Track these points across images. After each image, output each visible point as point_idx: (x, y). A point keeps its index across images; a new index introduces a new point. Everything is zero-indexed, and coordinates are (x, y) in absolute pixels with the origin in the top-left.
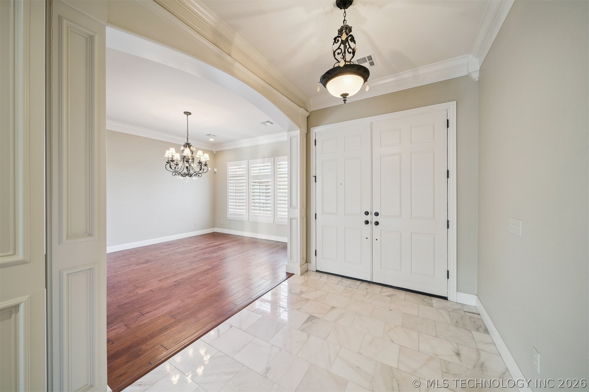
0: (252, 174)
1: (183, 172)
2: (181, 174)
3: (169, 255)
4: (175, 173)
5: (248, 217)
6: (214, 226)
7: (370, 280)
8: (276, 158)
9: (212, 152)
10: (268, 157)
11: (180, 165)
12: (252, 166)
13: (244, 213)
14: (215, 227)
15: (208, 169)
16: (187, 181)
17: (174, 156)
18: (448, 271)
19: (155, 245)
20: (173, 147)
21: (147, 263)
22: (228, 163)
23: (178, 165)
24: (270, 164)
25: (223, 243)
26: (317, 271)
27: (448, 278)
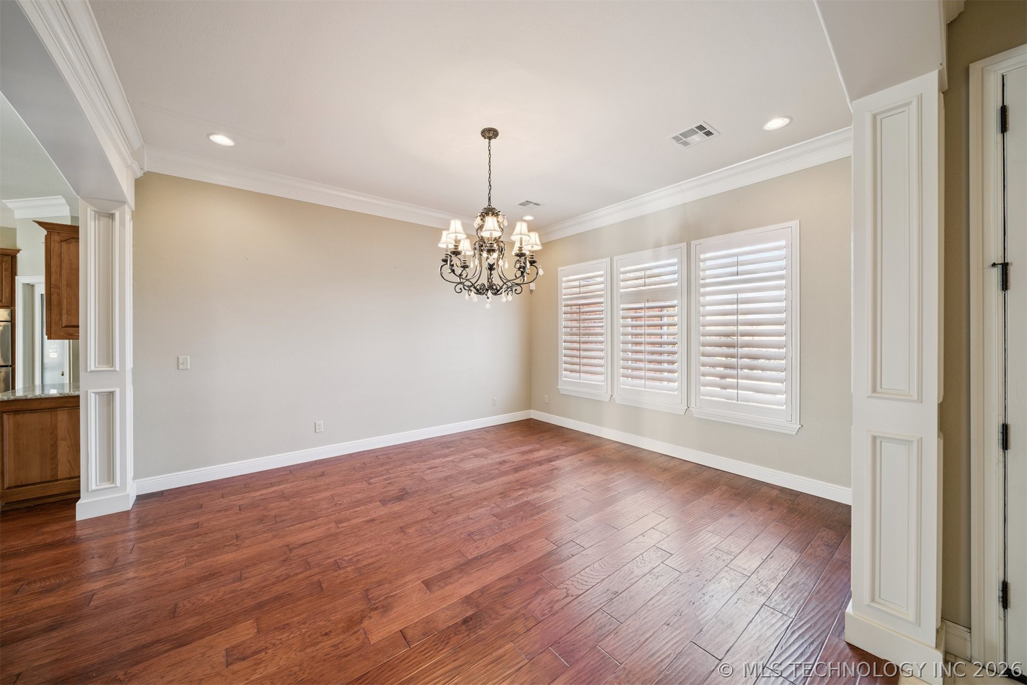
0: (622, 290)
1: (479, 282)
2: (475, 288)
3: (446, 478)
4: (461, 286)
5: (609, 393)
6: (528, 404)
8: (693, 243)
10: (670, 244)
11: (472, 265)
12: (622, 269)
13: (601, 383)
14: (530, 408)
15: (537, 273)
16: (488, 306)
17: (459, 241)
19: (419, 442)
20: (458, 218)
21: (402, 500)
22: (560, 269)
23: (467, 267)
24: (675, 260)
25: (558, 453)
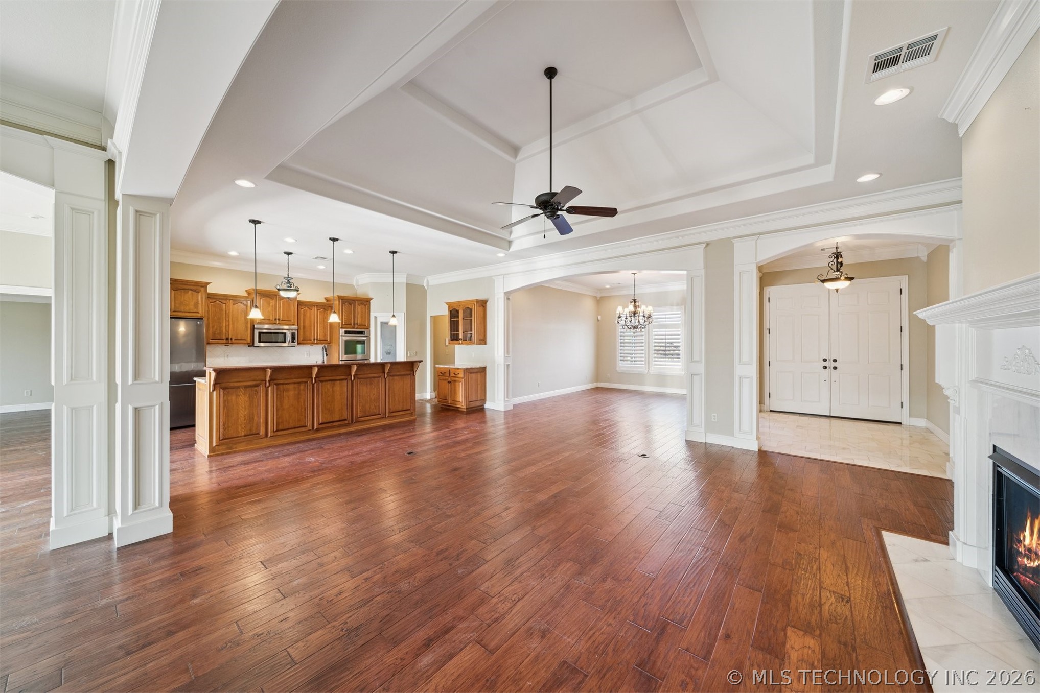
0: (654, 323)
5: (647, 370)
6: (596, 380)
7: (828, 415)
9: (596, 297)
14: (600, 382)
18: (902, 403)
24: (680, 312)
26: (771, 411)
27: (902, 407)
